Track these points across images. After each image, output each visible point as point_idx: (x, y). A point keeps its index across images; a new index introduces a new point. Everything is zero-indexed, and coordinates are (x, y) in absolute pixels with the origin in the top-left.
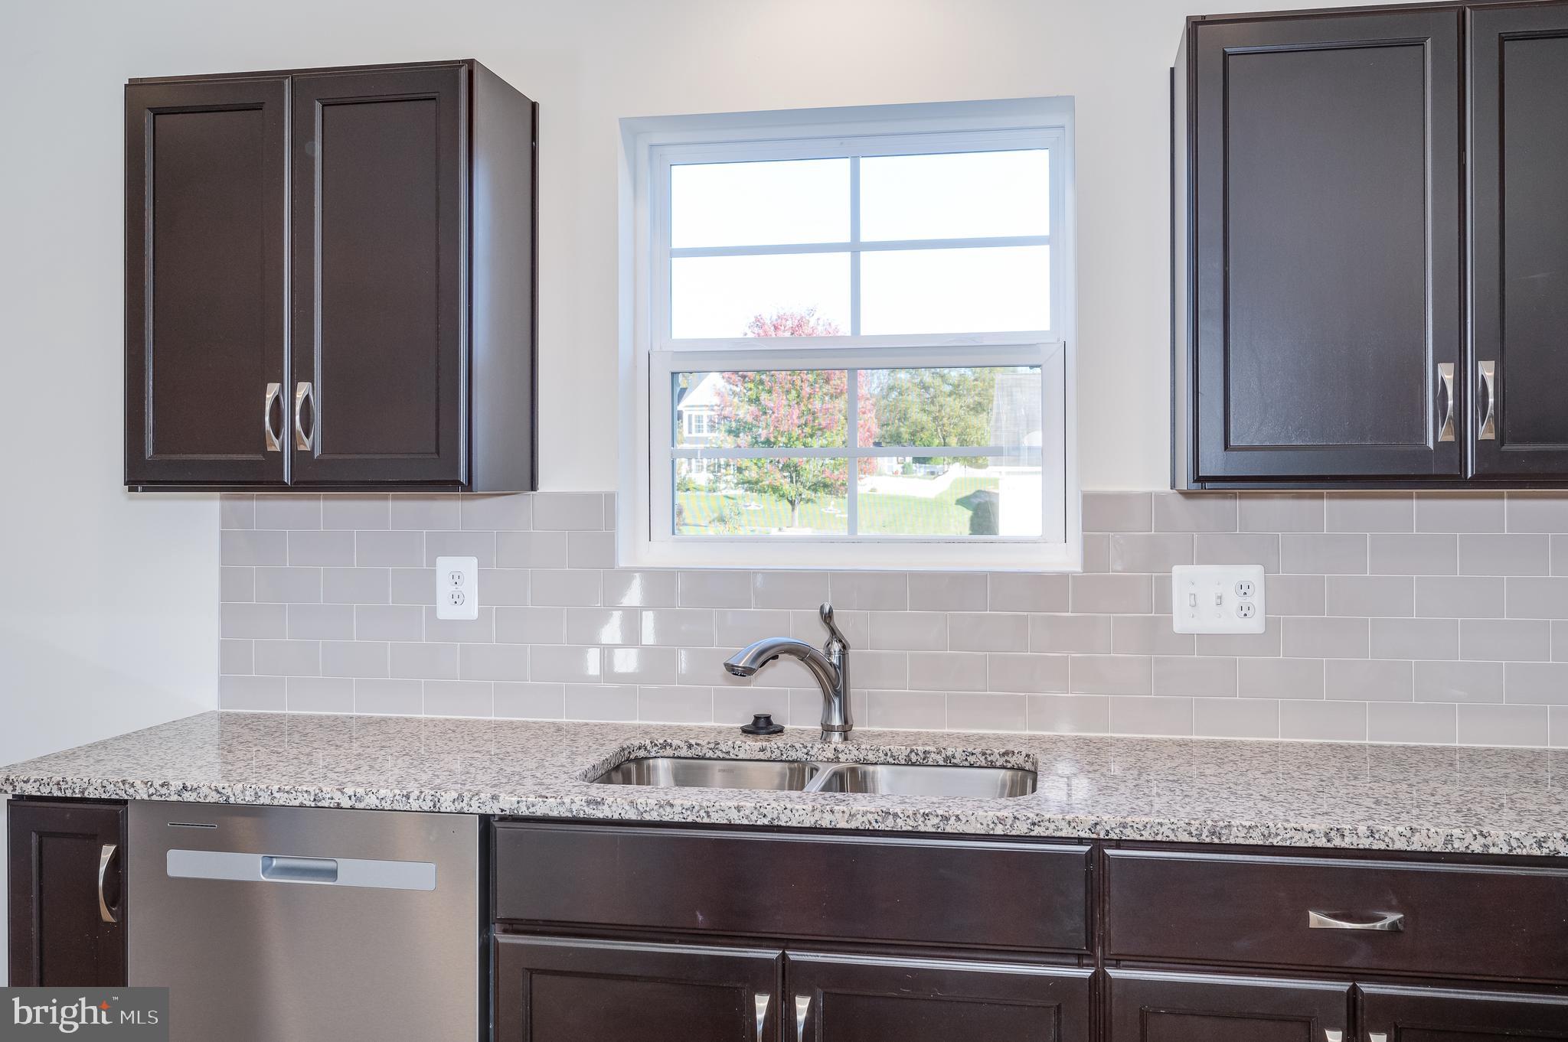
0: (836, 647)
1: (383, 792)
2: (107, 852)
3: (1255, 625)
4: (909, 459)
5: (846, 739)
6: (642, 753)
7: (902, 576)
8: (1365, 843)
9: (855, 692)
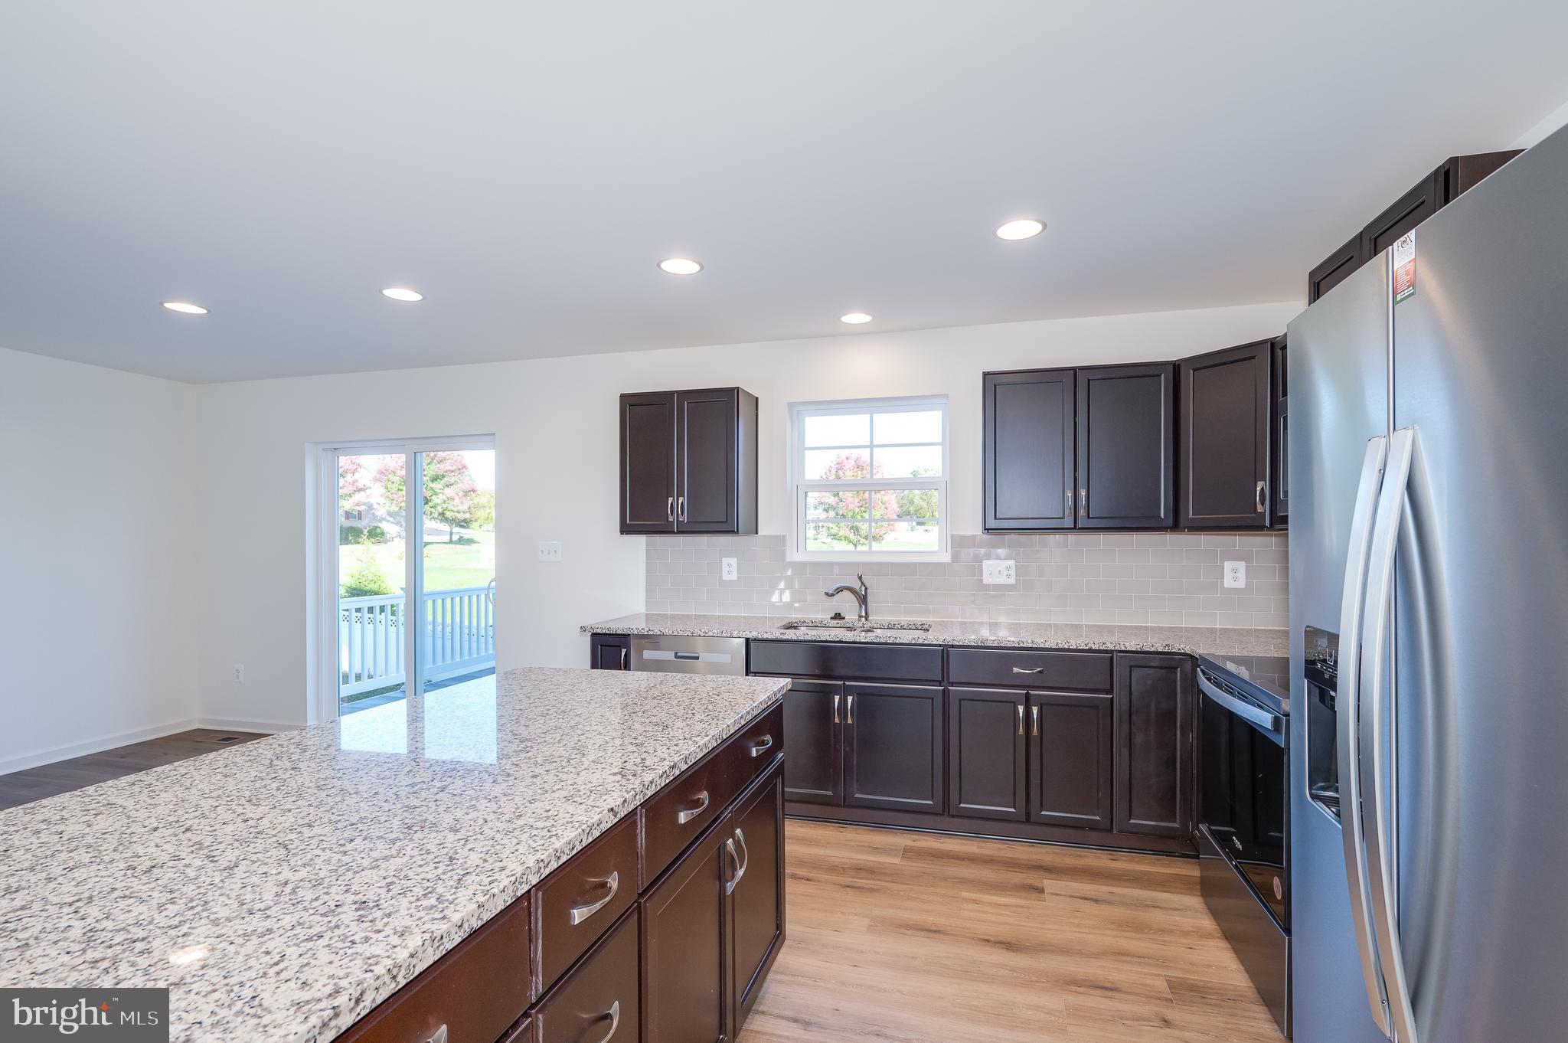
0: (863, 588)
1: (714, 631)
2: (624, 651)
3: (1012, 581)
4: (914, 523)
5: (866, 620)
6: (796, 625)
7: (887, 564)
8: (1030, 645)
9: (869, 604)
